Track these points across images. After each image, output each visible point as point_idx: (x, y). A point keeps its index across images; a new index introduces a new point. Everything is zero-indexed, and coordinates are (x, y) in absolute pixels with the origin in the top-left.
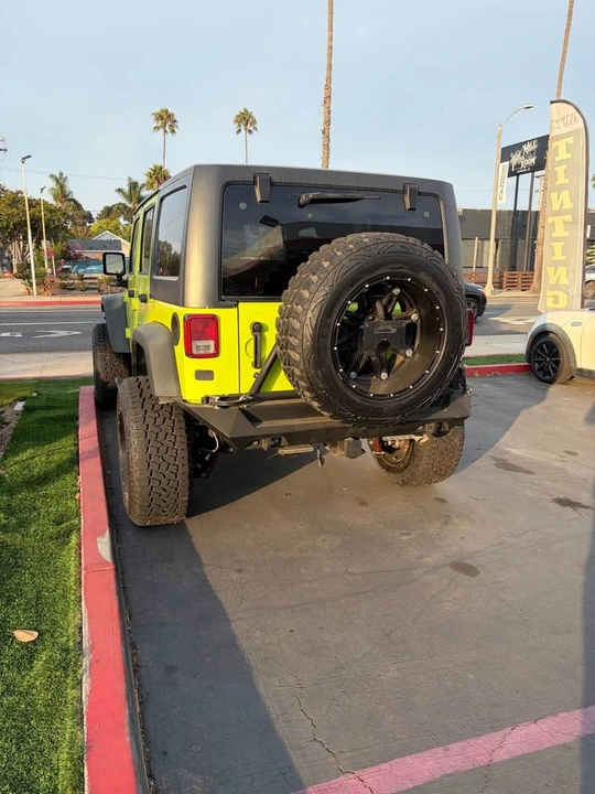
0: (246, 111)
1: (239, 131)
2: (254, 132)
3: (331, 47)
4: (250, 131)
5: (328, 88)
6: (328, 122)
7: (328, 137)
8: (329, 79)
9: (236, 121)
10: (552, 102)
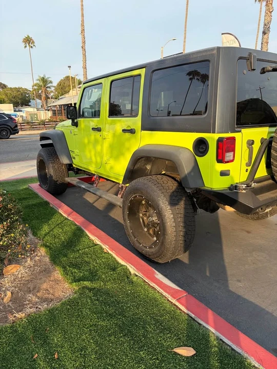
0: (28, 36)
1: (26, 47)
2: (34, 47)
3: (82, 5)
4: (32, 47)
5: (83, 25)
6: (84, 42)
7: (85, 50)
8: (83, 21)
9: (24, 42)
10: (222, 34)
